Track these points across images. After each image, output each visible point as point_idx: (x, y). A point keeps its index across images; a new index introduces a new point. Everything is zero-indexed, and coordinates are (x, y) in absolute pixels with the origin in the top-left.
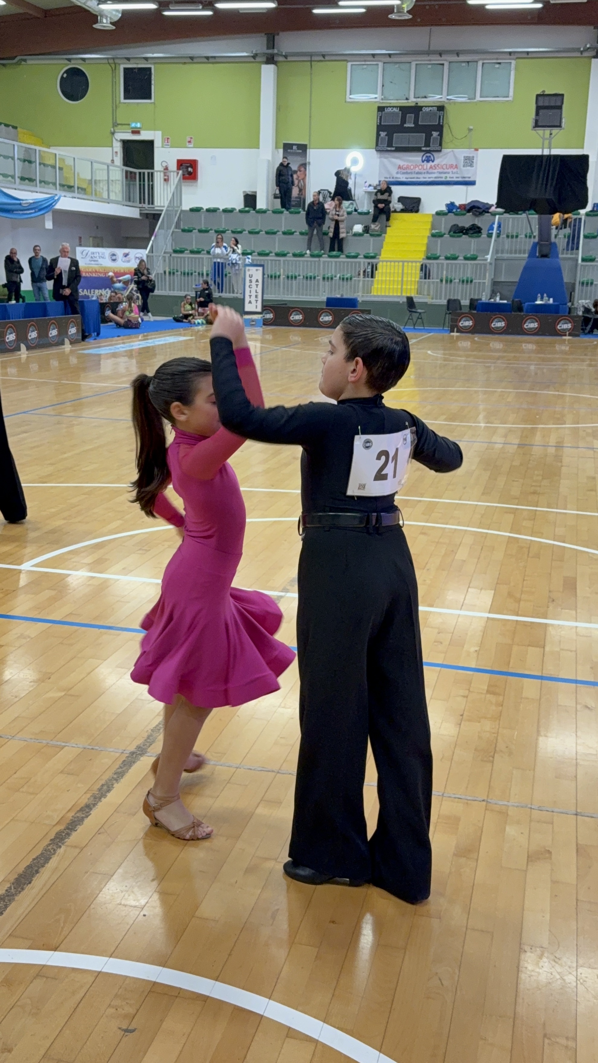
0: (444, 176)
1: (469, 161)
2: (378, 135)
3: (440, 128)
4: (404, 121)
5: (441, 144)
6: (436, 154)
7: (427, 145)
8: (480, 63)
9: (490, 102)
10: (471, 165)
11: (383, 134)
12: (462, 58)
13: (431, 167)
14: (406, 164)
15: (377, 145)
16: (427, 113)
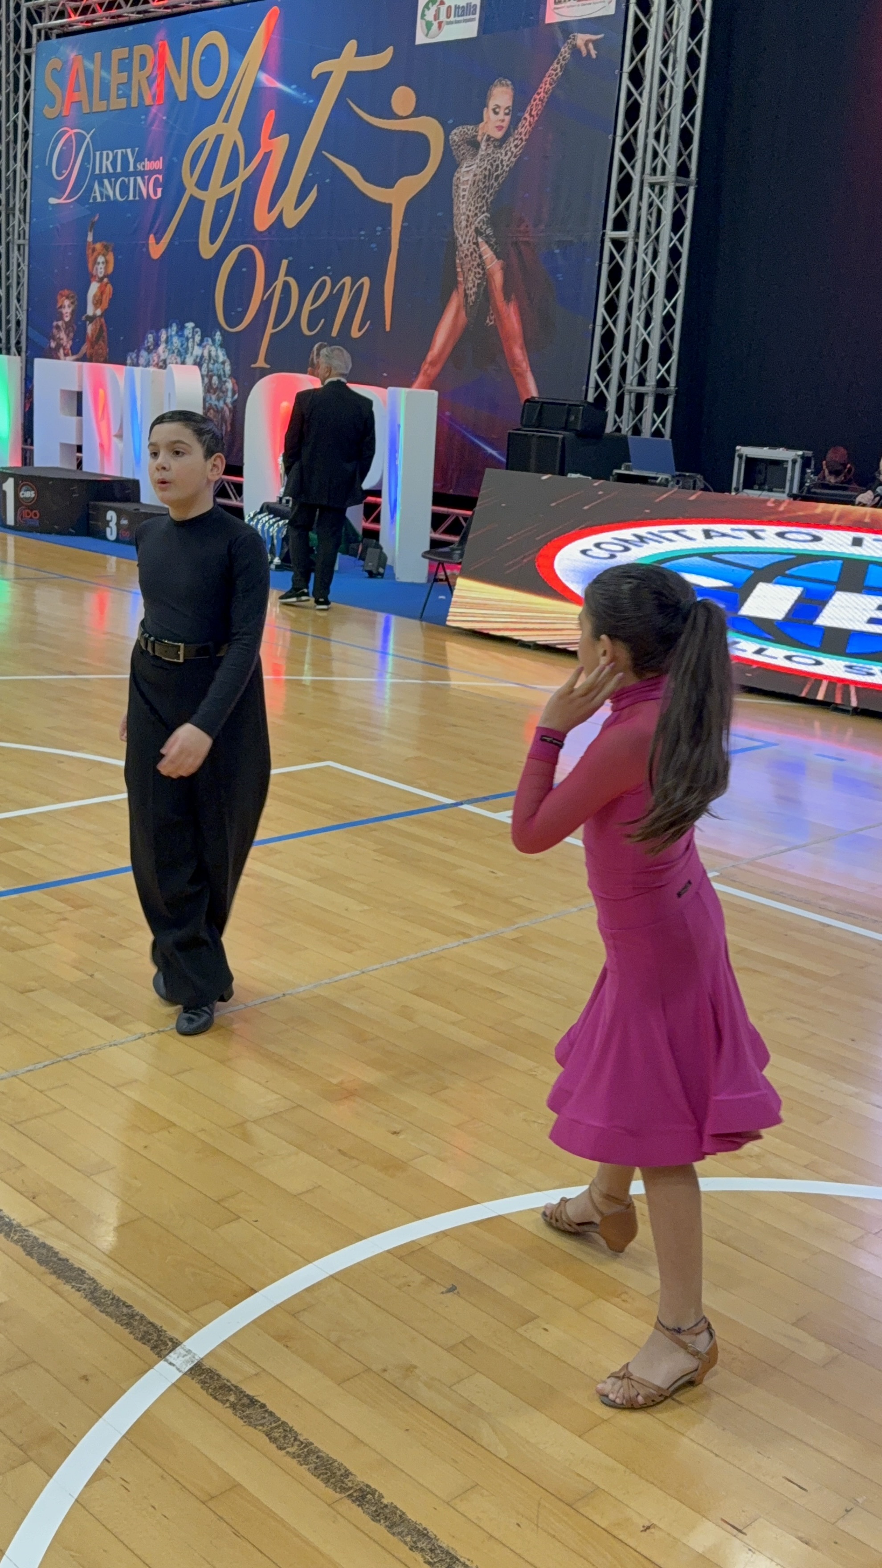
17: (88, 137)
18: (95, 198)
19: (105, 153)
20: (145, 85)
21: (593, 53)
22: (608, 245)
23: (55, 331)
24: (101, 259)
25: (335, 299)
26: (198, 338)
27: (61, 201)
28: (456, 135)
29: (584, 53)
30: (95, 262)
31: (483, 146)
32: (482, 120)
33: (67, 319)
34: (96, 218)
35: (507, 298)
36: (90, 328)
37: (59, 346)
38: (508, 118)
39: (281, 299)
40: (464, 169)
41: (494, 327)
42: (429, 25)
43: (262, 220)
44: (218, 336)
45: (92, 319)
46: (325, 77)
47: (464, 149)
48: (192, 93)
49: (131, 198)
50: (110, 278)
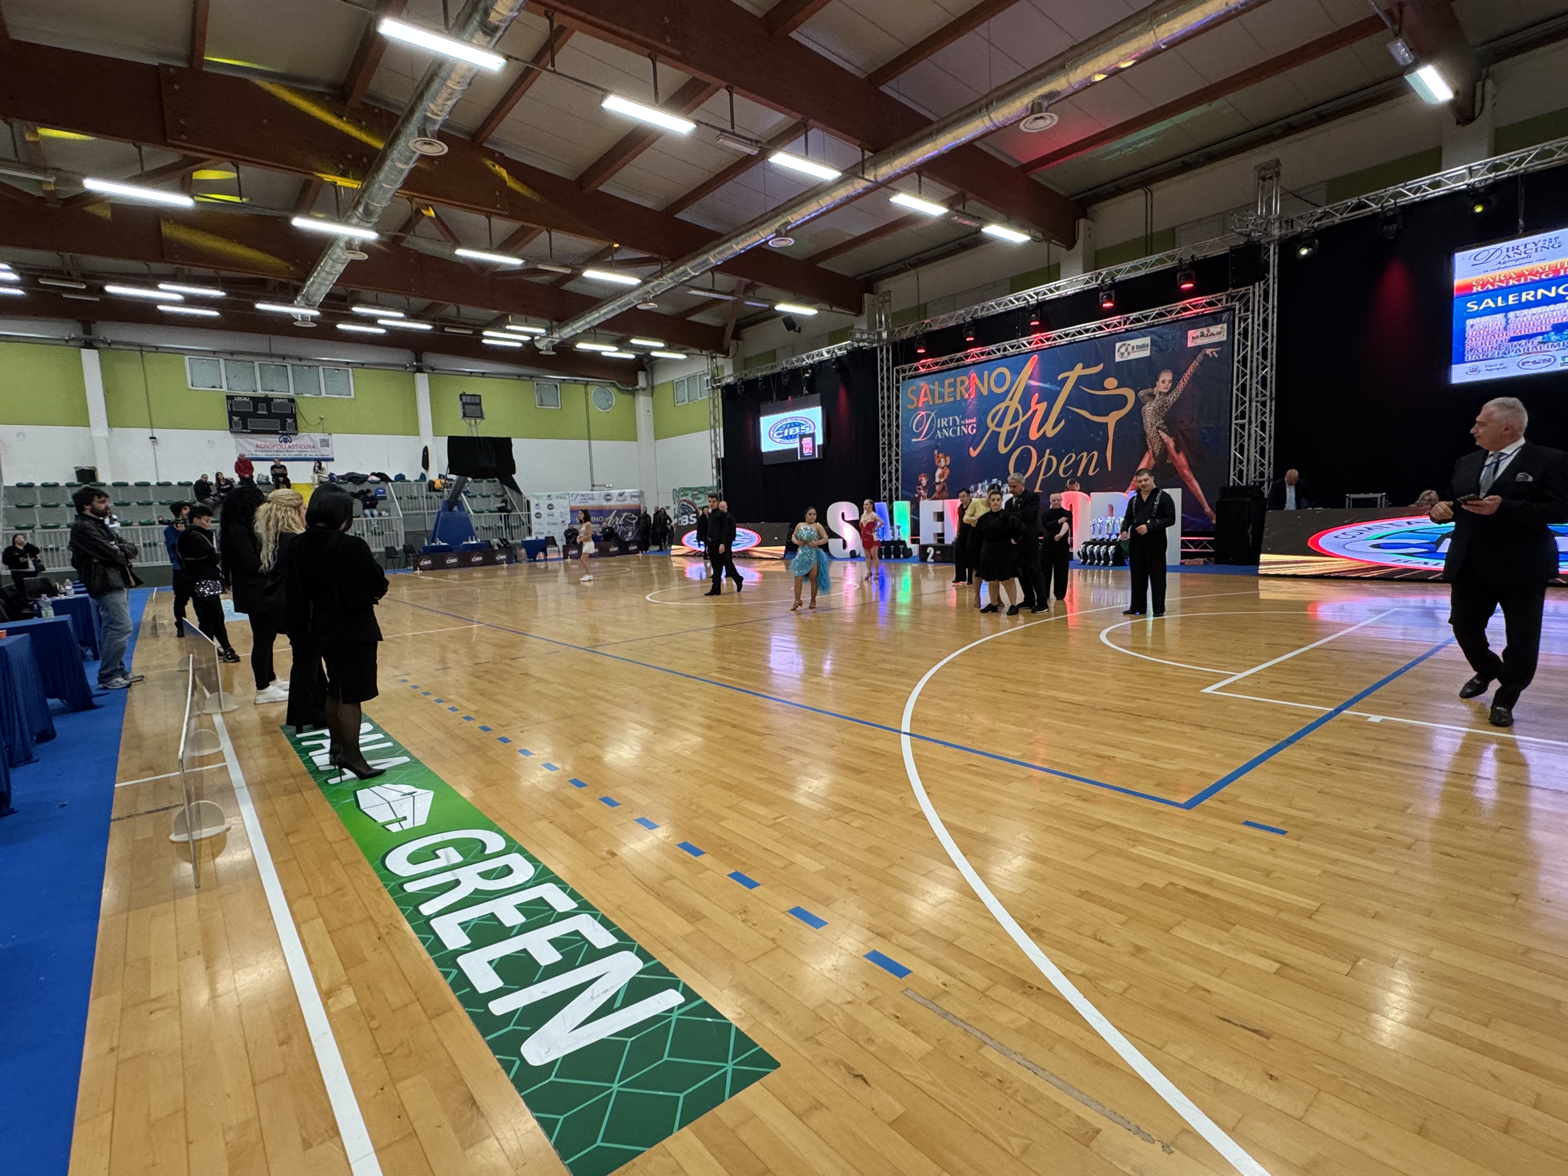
0: (303, 454)
1: (325, 443)
2: (231, 420)
3: (293, 416)
4: (256, 408)
5: (296, 429)
6: (292, 437)
7: (283, 428)
8: (321, 368)
9: (335, 398)
10: (328, 446)
11: (235, 418)
12: (302, 363)
13: (290, 447)
14: (263, 443)
15: (231, 427)
16: (277, 403)
17: (933, 414)
18: (938, 437)
19: (943, 419)
20: (964, 391)
21: (1216, 355)
22: (1233, 426)
23: (917, 490)
24: (942, 460)
25: (1078, 462)
27: (919, 439)
28: (1141, 393)
29: (1211, 355)
30: (940, 461)
31: (1157, 396)
32: (1155, 386)
33: (924, 485)
34: (939, 444)
35: (1178, 452)
36: (937, 487)
37: (920, 495)
38: (1170, 385)
39: (1047, 465)
40: (1147, 405)
41: (1171, 464)
42: (1122, 354)
43: (1034, 435)
45: (938, 484)
46: (1066, 379)
47: (1146, 398)
48: (991, 392)
49: (958, 435)
50: (948, 467)
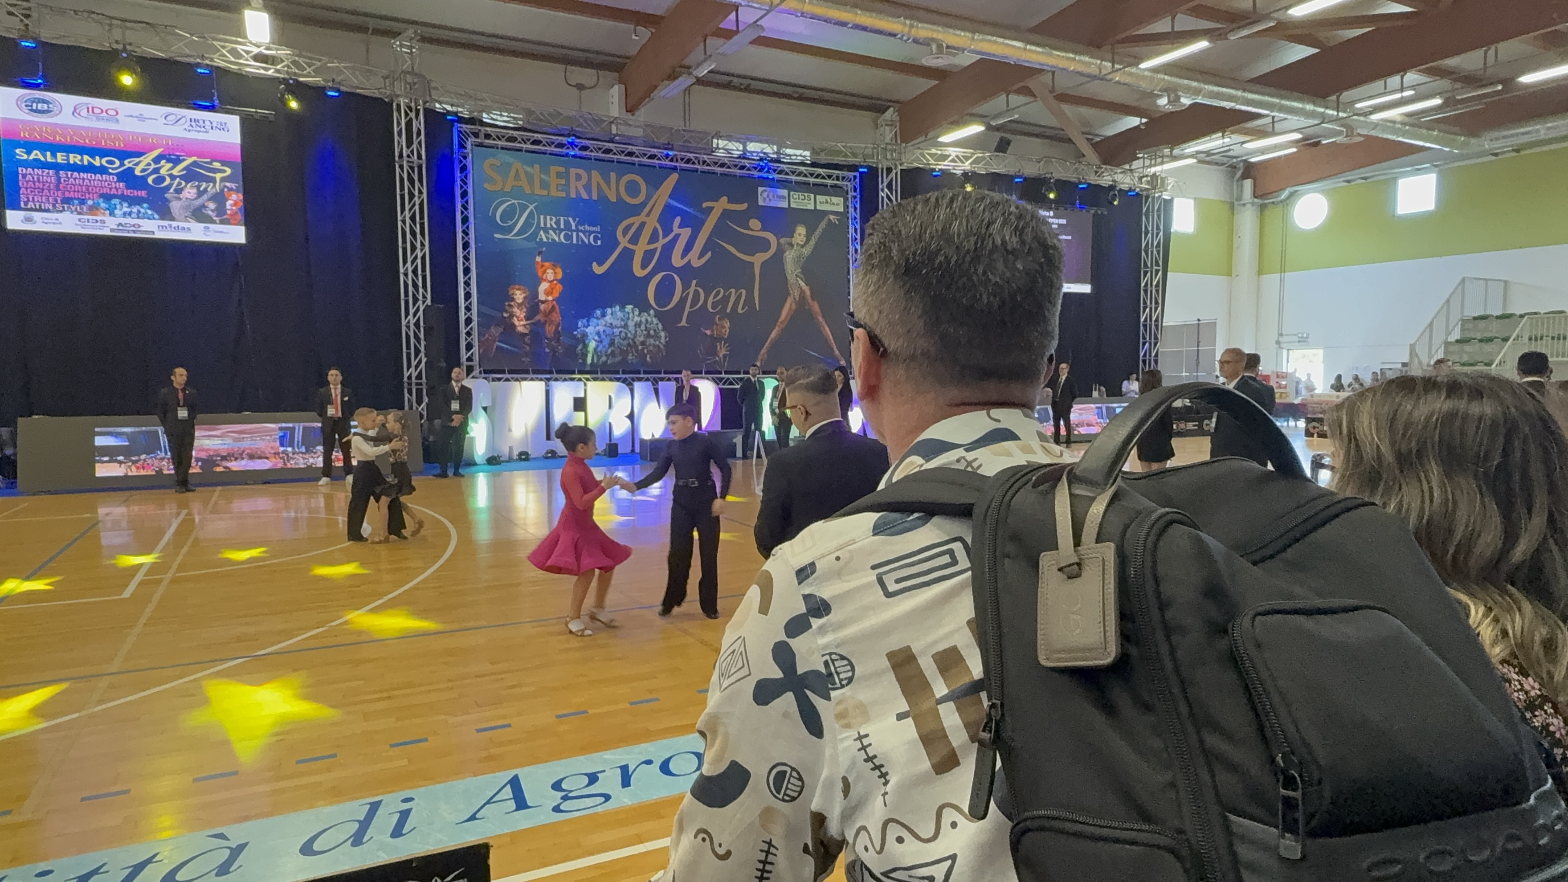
17: (531, 207)
18: (541, 239)
19: (548, 217)
20: (581, 189)
23: (507, 308)
24: (550, 271)
25: (726, 299)
26: (637, 313)
27: (507, 237)
28: (782, 241)
30: (545, 272)
31: (795, 246)
32: (793, 236)
33: (520, 301)
34: (544, 249)
35: (813, 300)
36: (542, 307)
38: (805, 238)
39: (693, 297)
40: (787, 253)
41: (809, 310)
42: (765, 199)
43: (677, 261)
44: (652, 312)
45: (543, 302)
46: (711, 209)
47: (787, 246)
48: (621, 200)
49: (575, 242)
50: (560, 281)
